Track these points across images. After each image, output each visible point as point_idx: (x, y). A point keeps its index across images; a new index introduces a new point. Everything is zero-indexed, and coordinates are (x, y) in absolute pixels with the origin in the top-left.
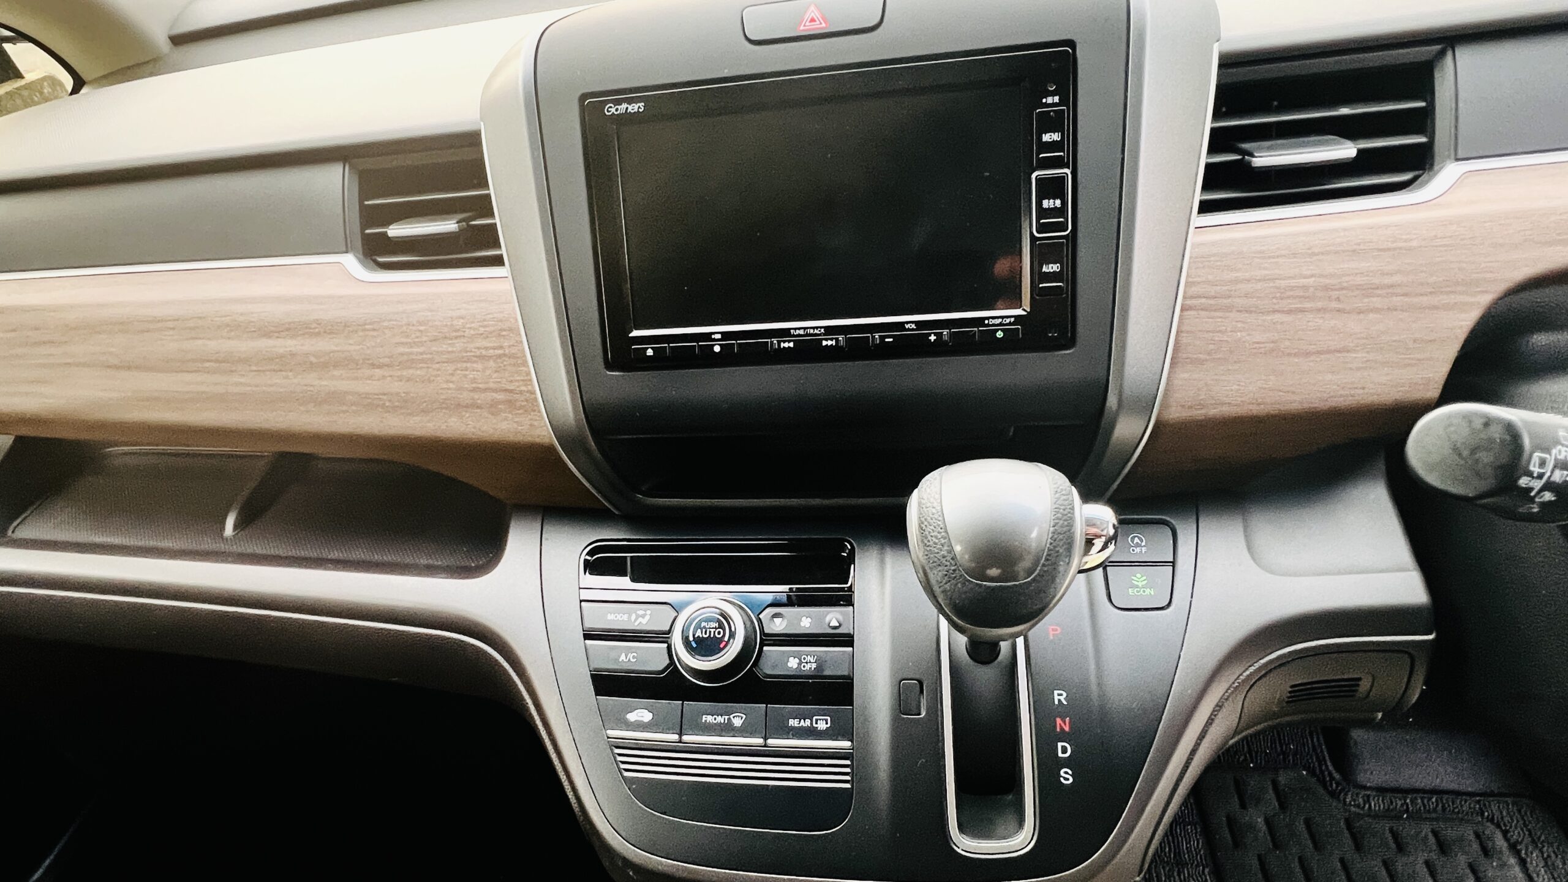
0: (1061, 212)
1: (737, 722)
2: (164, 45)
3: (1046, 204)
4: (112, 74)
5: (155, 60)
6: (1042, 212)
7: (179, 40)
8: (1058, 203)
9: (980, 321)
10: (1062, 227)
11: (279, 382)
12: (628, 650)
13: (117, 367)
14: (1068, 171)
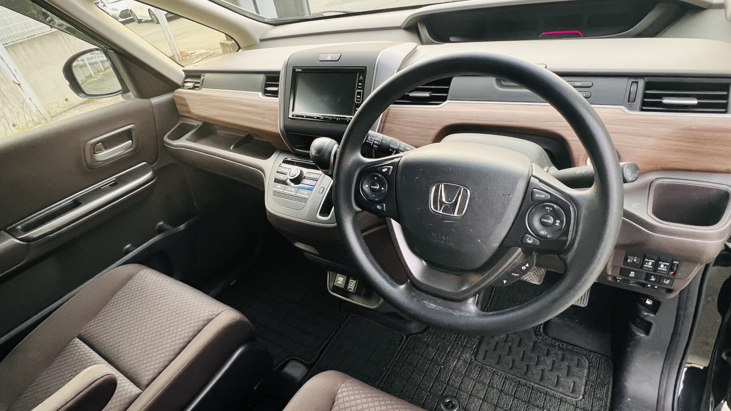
0: (360, 98)
1: (293, 190)
2: (258, 41)
3: (358, 96)
4: (247, 47)
5: (256, 45)
6: (357, 98)
7: (261, 40)
8: (359, 97)
9: (345, 118)
10: (359, 101)
11: (242, 115)
12: (282, 176)
13: (219, 109)
14: (362, 91)
